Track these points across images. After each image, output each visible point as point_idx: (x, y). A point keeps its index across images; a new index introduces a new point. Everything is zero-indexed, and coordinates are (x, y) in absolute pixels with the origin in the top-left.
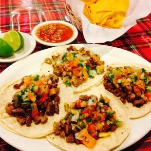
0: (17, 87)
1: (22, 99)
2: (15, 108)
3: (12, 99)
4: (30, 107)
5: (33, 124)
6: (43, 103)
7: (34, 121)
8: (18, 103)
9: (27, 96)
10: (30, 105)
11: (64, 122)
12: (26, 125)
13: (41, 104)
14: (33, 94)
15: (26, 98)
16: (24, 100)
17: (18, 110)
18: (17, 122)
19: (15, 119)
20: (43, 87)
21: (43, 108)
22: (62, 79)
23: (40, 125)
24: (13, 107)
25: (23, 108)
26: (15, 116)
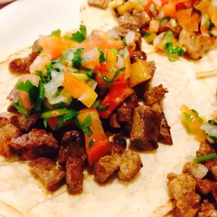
0: (18, 67)
1: (46, 99)
2: (22, 132)
3: (8, 104)
4: (73, 125)
5: (89, 182)
6: (115, 111)
7: (91, 173)
8: (32, 112)
9: (61, 88)
10: (75, 118)
11: (202, 171)
12: (64, 188)
13: (109, 112)
14: (82, 76)
15: (57, 95)
16: (53, 102)
17: (33, 137)
18: (32, 179)
19: (24, 168)
20: (111, 54)
21: (116, 125)
22: (151, 43)
23: (115, 185)
24: (12, 130)
25: (48, 130)
26: (22, 159)
